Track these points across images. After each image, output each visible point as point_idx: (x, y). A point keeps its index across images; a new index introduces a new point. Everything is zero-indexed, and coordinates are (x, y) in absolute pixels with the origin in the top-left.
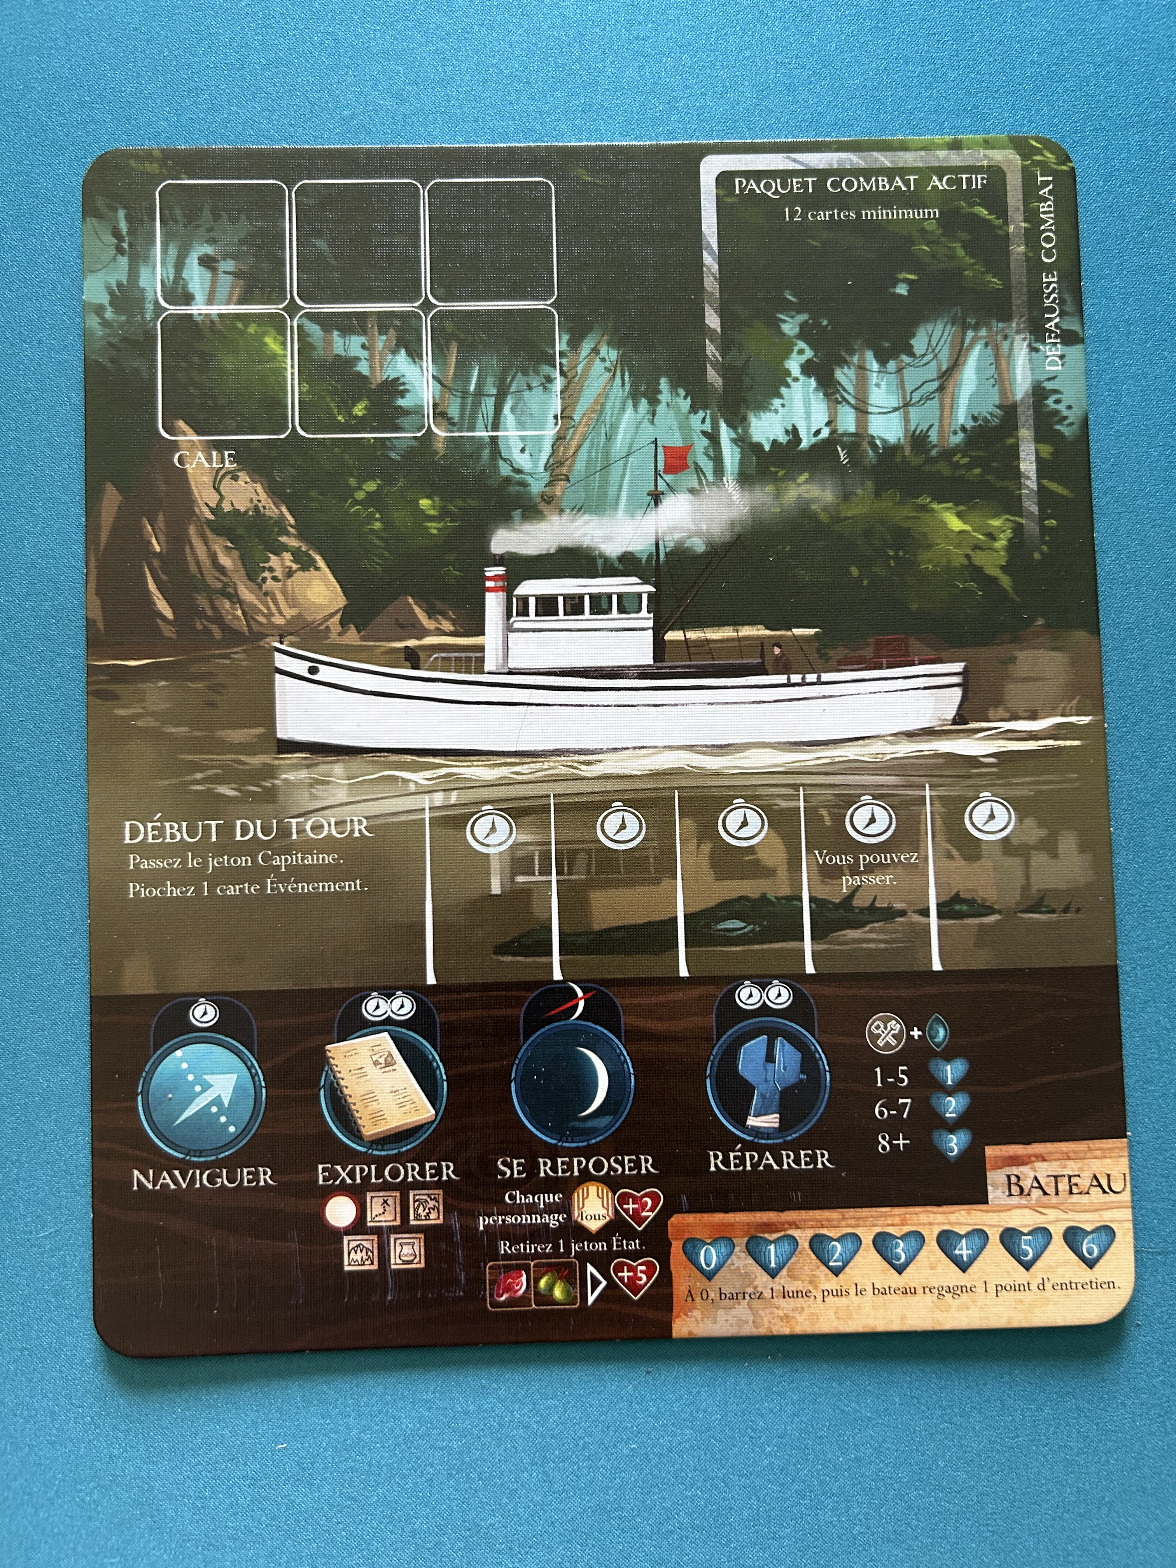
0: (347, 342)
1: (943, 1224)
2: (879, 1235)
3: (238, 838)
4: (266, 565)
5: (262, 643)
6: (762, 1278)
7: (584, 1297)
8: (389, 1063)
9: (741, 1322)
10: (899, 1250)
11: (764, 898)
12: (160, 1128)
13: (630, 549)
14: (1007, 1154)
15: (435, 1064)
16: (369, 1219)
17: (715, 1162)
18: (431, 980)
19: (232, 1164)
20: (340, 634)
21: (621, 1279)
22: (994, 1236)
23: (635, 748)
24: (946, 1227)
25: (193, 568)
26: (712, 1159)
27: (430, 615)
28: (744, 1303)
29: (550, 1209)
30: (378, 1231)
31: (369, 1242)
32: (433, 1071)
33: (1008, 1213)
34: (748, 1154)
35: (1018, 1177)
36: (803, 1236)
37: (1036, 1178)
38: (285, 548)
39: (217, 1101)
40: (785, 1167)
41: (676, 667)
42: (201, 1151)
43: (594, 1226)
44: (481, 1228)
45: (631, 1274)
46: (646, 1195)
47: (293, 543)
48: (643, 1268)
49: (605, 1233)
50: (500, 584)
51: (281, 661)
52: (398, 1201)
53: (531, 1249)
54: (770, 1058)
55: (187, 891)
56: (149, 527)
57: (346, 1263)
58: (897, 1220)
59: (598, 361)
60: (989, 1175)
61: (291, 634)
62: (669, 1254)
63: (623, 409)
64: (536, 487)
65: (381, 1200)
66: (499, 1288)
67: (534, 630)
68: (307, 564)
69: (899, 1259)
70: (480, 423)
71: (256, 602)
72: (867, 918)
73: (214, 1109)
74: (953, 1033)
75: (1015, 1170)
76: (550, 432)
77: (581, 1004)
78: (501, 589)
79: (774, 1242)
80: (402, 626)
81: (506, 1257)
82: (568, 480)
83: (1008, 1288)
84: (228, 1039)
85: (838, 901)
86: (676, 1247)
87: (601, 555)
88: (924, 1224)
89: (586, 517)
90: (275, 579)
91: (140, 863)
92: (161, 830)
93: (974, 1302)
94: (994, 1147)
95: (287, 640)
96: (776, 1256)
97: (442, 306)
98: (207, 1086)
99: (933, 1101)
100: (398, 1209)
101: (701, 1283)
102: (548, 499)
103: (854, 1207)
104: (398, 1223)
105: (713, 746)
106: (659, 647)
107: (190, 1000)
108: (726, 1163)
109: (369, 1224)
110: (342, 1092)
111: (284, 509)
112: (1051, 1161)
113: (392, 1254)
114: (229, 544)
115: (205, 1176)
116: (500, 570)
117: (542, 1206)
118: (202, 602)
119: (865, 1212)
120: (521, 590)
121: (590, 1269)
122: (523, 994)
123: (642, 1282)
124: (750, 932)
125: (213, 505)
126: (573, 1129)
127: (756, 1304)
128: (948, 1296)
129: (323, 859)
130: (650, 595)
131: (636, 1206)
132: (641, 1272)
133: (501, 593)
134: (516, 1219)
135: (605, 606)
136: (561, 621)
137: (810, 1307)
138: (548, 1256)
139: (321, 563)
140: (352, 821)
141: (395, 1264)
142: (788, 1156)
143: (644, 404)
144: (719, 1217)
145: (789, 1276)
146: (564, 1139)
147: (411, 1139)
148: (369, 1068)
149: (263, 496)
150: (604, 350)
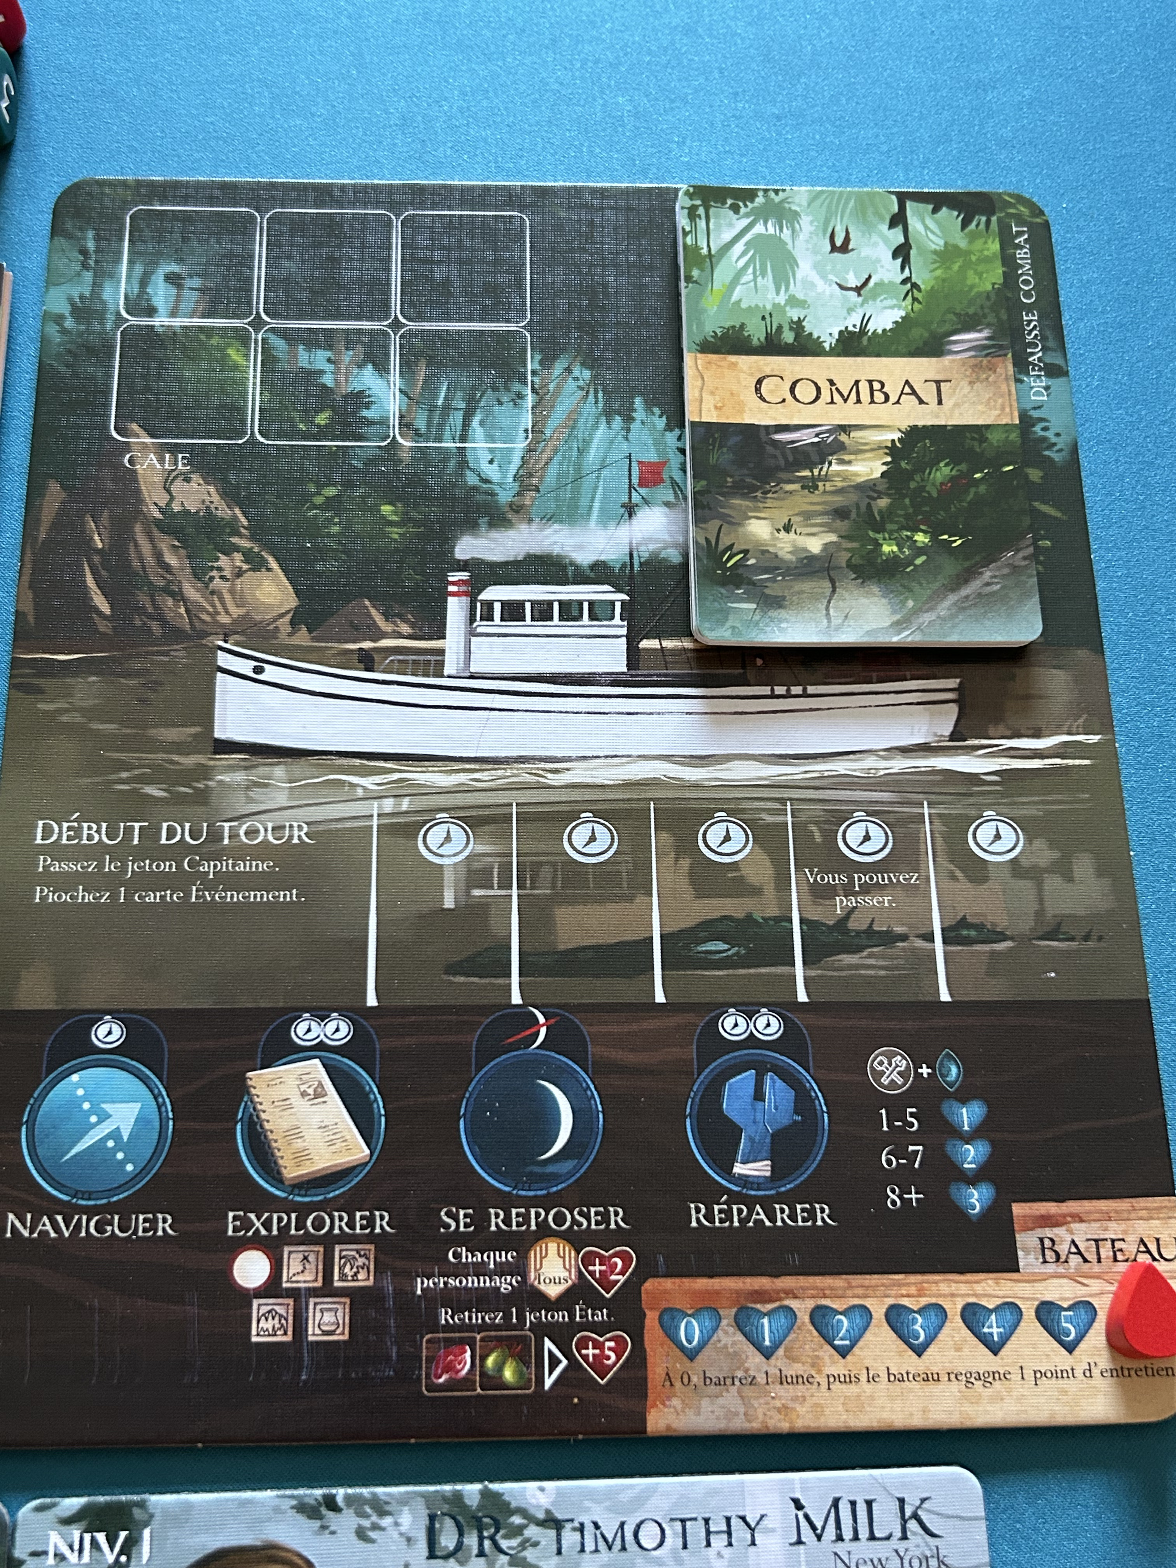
0: (312, 356)
1: (968, 1295)
2: (892, 1308)
3: (163, 841)
4: (215, 564)
5: (204, 642)
6: (755, 1359)
7: (540, 1380)
8: (319, 1093)
9: (730, 1415)
10: (917, 1327)
11: (749, 918)
12: (45, 1165)
13: (603, 558)
14: (1038, 1213)
15: (372, 1097)
16: (285, 1278)
17: (697, 1217)
18: (372, 1001)
19: (125, 1210)
20: (290, 635)
21: (585, 1358)
22: (1029, 1313)
23: (606, 757)
24: (972, 1300)
25: (136, 564)
26: (693, 1212)
27: (387, 616)
28: (733, 1390)
29: (502, 1270)
30: (294, 1293)
31: (284, 1307)
32: (369, 1103)
33: (1044, 1284)
34: (735, 1207)
35: (1052, 1240)
36: (802, 1308)
37: (1073, 1242)
38: (237, 549)
39: (115, 1134)
40: (779, 1223)
41: (651, 675)
42: (90, 1193)
43: (553, 1291)
44: (419, 1292)
45: (597, 1351)
46: (616, 1255)
47: (245, 544)
48: (612, 1344)
49: (566, 1300)
50: (463, 588)
51: (224, 659)
52: (321, 1257)
53: (477, 1319)
54: (759, 1095)
55: (101, 897)
56: (92, 524)
57: (254, 1332)
58: (913, 1290)
59: (570, 381)
60: (1018, 1237)
61: (238, 633)
62: (642, 1327)
63: (596, 426)
64: (505, 497)
65: (301, 1256)
66: (437, 1368)
67: (499, 635)
68: (257, 564)
69: (917, 1338)
70: (447, 434)
71: (201, 600)
72: (865, 942)
73: (111, 1144)
74: (967, 1071)
75: (1048, 1232)
76: (520, 445)
77: (543, 1031)
78: (465, 594)
79: (768, 1314)
80: (356, 628)
81: (448, 1328)
82: (538, 491)
83: (1049, 1375)
84: (134, 1063)
85: (831, 923)
86: (651, 1318)
87: (572, 563)
88: (945, 1296)
89: (556, 526)
90: (222, 577)
91: (50, 865)
92: (78, 831)
93: (1009, 1390)
94: (1023, 1204)
95: (232, 639)
96: (771, 1331)
97: (413, 325)
98: (104, 1117)
99: (949, 1148)
100: (321, 1267)
101: (680, 1365)
102: (517, 508)
103: (861, 1273)
104: (319, 1284)
105: (692, 757)
106: (633, 655)
107: (95, 1017)
108: (709, 1217)
109: (285, 1285)
110: (262, 1127)
111: (237, 511)
112: (1089, 1221)
113: (310, 1322)
114: (177, 543)
115: (92, 1224)
116: (464, 575)
117: (492, 1266)
118: (144, 600)
119: (875, 1279)
120: (484, 596)
121: (548, 1344)
122: (477, 1019)
123: (609, 1362)
124: (734, 955)
125: (162, 504)
126: (531, 1173)
127: (748, 1391)
128: (978, 1384)
129: (257, 866)
130: (623, 602)
131: (603, 1268)
132: (610, 1349)
133: (464, 598)
134: (461, 1282)
135: (575, 613)
136: (528, 626)
137: (812, 1396)
138: (498, 1328)
139: (273, 564)
140: (291, 826)
141: (313, 1334)
142: (782, 1211)
143: (618, 421)
144: (702, 1283)
145: (788, 1357)
146: (520, 1186)
147: (341, 1183)
148: (296, 1100)
149: (216, 498)
150: (576, 372)
